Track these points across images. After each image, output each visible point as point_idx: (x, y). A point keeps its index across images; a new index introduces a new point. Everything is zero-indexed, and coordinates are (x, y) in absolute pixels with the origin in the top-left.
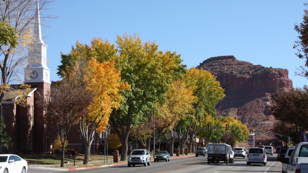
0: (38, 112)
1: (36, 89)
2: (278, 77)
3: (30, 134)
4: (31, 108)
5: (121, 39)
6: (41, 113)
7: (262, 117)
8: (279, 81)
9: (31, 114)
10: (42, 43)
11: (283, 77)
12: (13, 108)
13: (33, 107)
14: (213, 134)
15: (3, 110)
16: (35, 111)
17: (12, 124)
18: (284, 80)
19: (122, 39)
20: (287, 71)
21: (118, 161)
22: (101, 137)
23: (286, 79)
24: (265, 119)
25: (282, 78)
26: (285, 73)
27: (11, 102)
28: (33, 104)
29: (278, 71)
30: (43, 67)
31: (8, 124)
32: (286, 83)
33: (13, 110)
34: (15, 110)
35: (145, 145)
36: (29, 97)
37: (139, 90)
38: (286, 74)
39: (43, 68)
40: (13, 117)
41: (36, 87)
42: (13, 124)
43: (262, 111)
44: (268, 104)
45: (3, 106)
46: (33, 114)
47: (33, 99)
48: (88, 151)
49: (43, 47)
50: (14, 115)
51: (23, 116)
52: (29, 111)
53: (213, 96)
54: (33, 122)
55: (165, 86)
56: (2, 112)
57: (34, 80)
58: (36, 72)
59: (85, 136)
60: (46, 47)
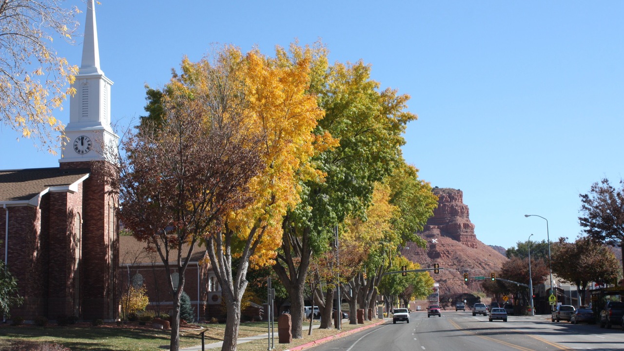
0: (91, 229)
1: (87, 176)
2: (448, 201)
3: (74, 278)
4: (75, 218)
5: (284, 54)
6: (98, 230)
7: (426, 261)
8: (450, 208)
9: (77, 233)
10: (101, 75)
11: (455, 201)
12: (34, 217)
13: (81, 217)
14: (397, 283)
15: (9, 221)
16: (85, 227)
17: (33, 255)
18: (457, 205)
19: (288, 54)
20: (461, 193)
21: (290, 341)
22: (210, 290)
23: (459, 204)
24: (429, 265)
25: (454, 203)
26: (457, 196)
27: (30, 203)
28: (81, 210)
29: (448, 193)
30: (103, 127)
31: (22, 253)
32: (459, 211)
33: (34, 221)
34: (40, 222)
35: (321, 301)
36: (72, 192)
37: (334, 168)
38: (459, 197)
39: (104, 130)
40: (36, 238)
41: (87, 173)
42: (35, 254)
43: (425, 252)
44: (433, 242)
45: (9, 213)
46: (81, 233)
47: (82, 198)
48: (236, 315)
49: (102, 83)
50: (36, 232)
51: (58, 236)
52: (72, 225)
53: (420, 209)
54: (81, 251)
55: (392, 160)
56: (8, 227)
57: (82, 157)
58: (88, 139)
59: (225, 274)
60: (110, 85)
